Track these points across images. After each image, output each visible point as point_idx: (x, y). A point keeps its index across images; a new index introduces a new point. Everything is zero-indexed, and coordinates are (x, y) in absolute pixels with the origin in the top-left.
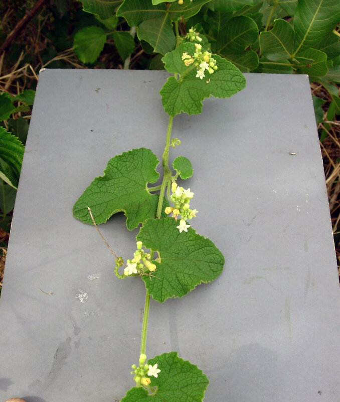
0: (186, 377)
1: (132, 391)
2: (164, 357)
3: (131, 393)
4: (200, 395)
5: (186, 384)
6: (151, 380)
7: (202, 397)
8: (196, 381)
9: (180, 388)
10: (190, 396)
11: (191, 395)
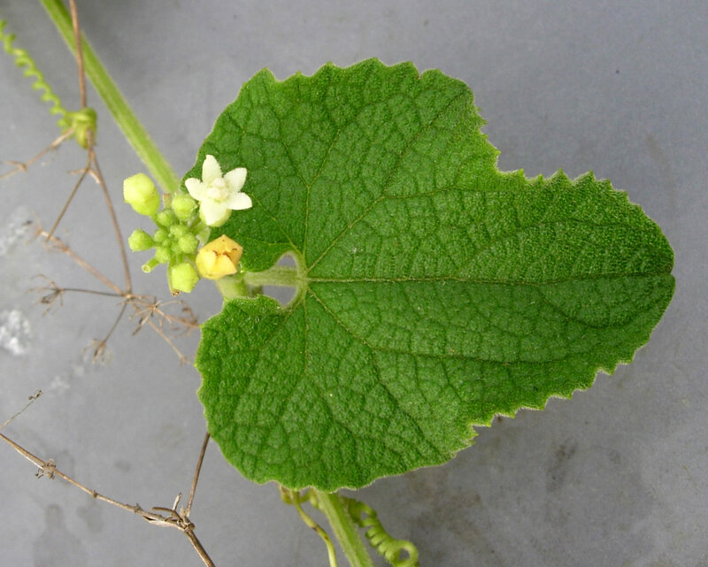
0: (369, 133)
1: (209, 343)
2: (230, 126)
3: (213, 352)
4: (475, 157)
5: (387, 162)
6: (232, 237)
7: (487, 157)
8: (418, 119)
9: (376, 192)
10: (436, 190)
11: (441, 183)
